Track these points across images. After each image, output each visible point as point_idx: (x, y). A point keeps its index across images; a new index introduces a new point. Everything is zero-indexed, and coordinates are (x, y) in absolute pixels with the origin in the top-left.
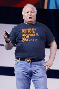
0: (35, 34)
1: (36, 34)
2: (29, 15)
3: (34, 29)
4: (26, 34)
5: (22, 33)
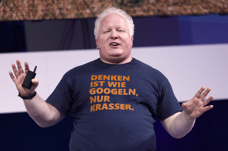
0: (127, 92)
1: (130, 90)
2: (112, 38)
3: (124, 77)
4: (102, 89)
5: (91, 86)
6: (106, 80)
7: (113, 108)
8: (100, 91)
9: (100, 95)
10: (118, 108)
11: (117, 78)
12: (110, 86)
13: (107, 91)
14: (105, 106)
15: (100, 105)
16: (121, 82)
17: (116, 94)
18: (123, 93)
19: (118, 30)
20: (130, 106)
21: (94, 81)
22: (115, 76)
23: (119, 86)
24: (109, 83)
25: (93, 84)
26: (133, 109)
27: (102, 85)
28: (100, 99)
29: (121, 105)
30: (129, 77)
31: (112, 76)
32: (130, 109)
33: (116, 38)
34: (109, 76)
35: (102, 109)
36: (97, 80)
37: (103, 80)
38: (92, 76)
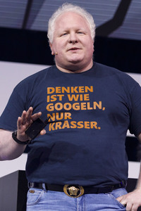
0: (92, 106)
1: (95, 103)
3: (87, 88)
4: (61, 104)
5: (48, 101)
6: (66, 93)
7: (75, 126)
8: (59, 106)
9: (60, 112)
10: (82, 126)
11: (78, 90)
12: (71, 99)
13: (68, 106)
14: (66, 125)
15: (60, 123)
16: (83, 94)
17: (78, 109)
18: (86, 107)
19: (77, 32)
20: (96, 123)
21: (50, 95)
22: (76, 88)
23: (81, 99)
24: (69, 96)
25: (50, 99)
26: (99, 128)
27: (61, 99)
28: (60, 117)
29: (86, 123)
30: (92, 87)
31: (72, 88)
32: (96, 127)
33: (76, 42)
34: (69, 88)
35: (63, 128)
36: (55, 93)
37: (62, 94)
38: (49, 89)
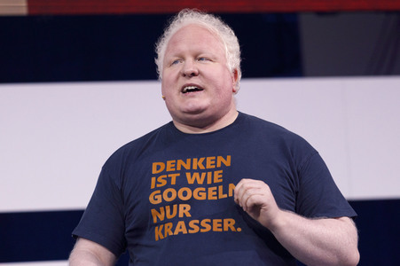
0: (226, 191)
1: (231, 186)
2: (184, 75)
5: (153, 187)
7: (197, 229)
10: (208, 228)
15: (171, 225)
16: (212, 171)
17: (204, 198)
18: (217, 195)
19: (198, 57)
20: (233, 221)
21: (157, 176)
22: (202, 159)
24: (188, 175)
25: (157, 182)
26: (239, 230)
27: (173, 182)
29: (215, 221)
30: (229, 157)
31: (195, 160)
34: (189, 161)
35: (176, 233)
37: (176, 172)
